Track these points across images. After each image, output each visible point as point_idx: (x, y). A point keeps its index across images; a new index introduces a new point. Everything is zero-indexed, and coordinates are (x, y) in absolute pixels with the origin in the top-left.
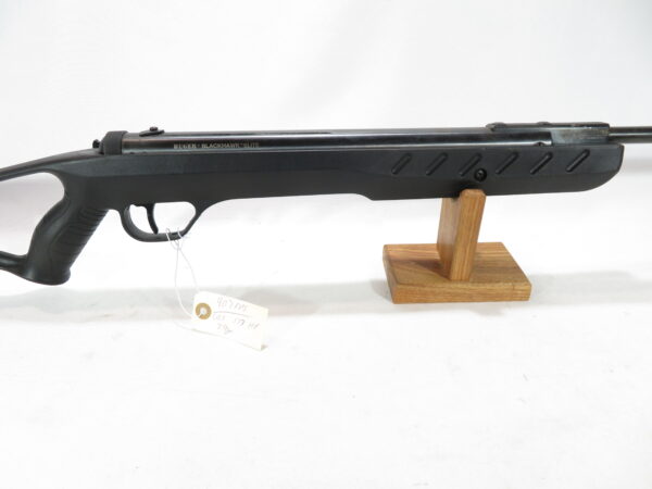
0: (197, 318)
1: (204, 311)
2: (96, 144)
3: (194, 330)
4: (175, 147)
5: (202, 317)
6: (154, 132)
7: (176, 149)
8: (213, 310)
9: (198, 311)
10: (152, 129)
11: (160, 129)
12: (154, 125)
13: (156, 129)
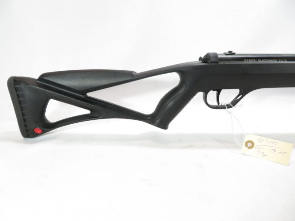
0: (246, 148)
1: (250, 145)
2: (200, 59)
3: (244, 154)
4: (245, 60)
5: (250, 148)
6: (231, 53)
7: (246, 62)
8: (255, 144)
9: (246, 145)
10: (229, 52)
11: (233, 52)
12: (230, 50)
13: (231, 52)
